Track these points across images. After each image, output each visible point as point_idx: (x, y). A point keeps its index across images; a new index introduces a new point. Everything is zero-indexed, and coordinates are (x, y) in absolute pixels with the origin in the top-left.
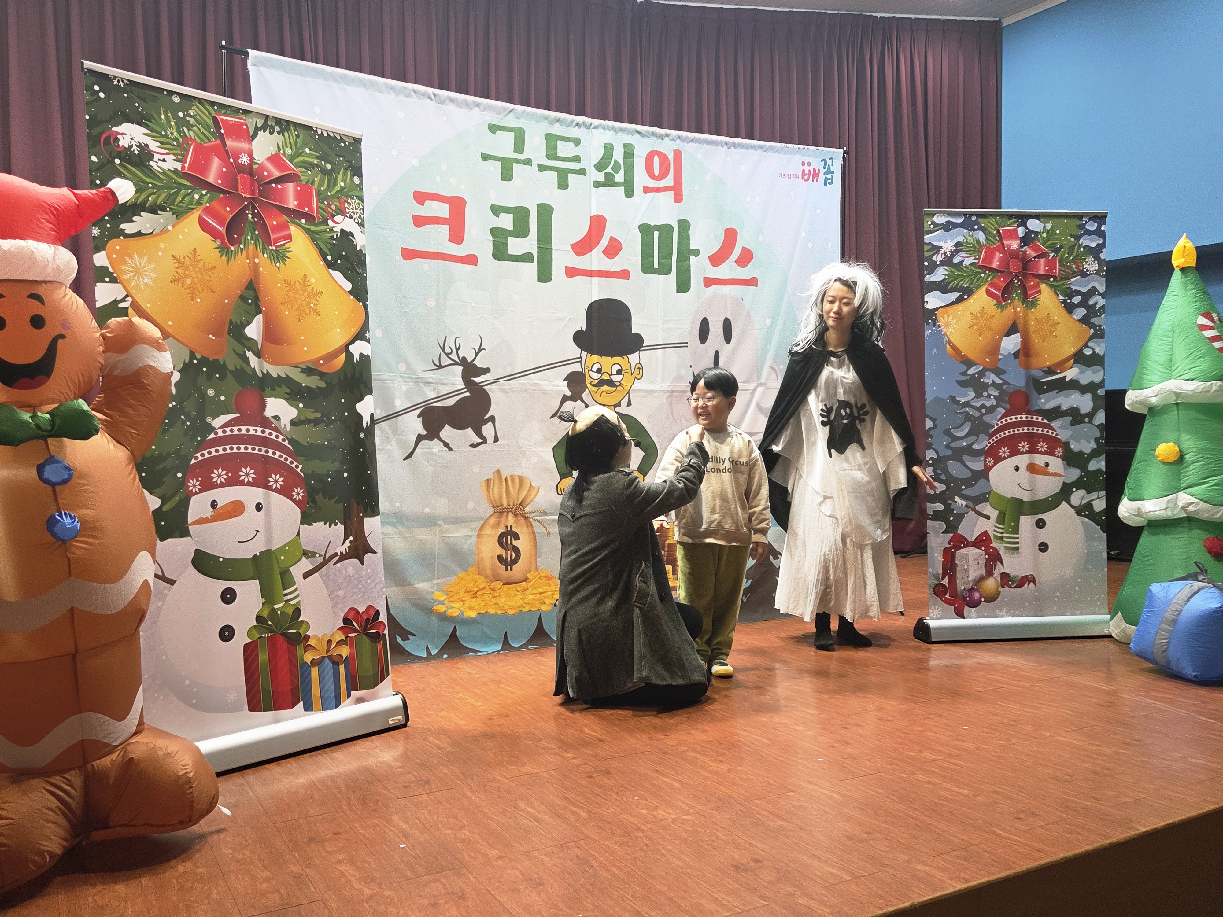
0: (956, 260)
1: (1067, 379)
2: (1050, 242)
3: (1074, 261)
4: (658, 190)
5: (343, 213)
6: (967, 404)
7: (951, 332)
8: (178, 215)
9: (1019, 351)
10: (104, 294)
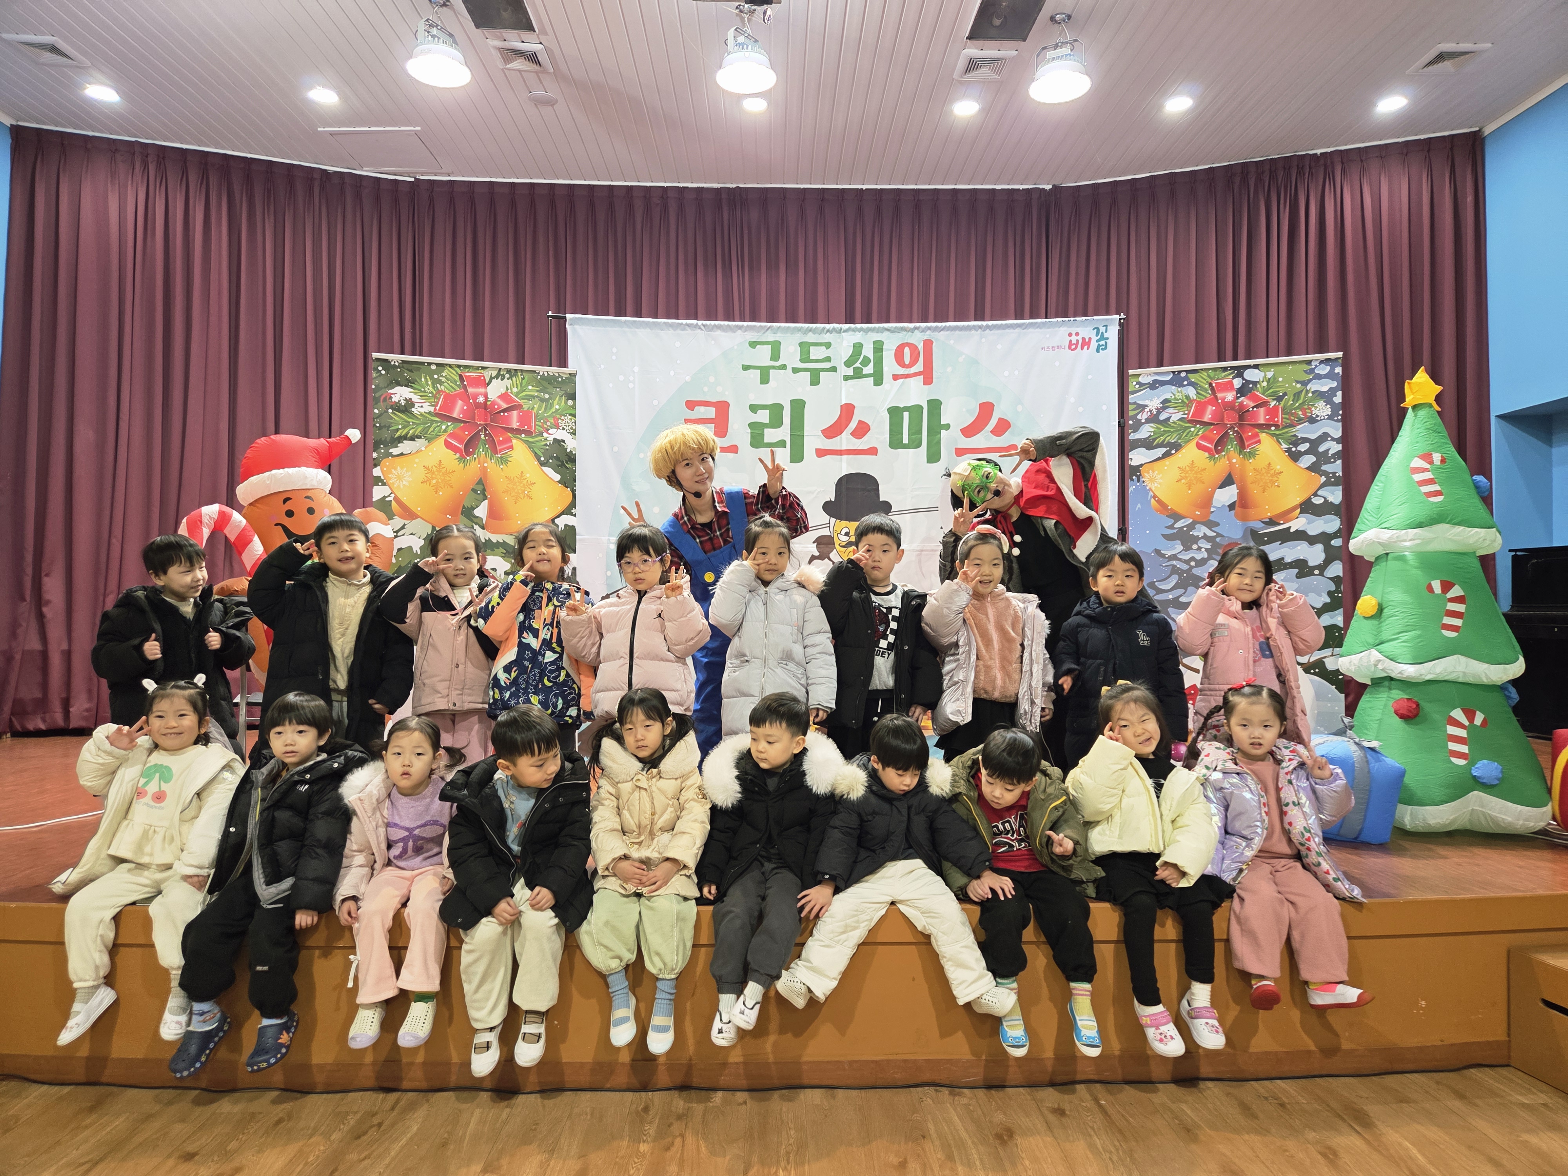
0: (1163, 417)
1: (1292, 530)
2: (1271, 391)
3: (1300, 407)
4: (907, 376)
5: (557, 426)
6: (1174, 557)
7: (1156, 487)
8: (429, 440)
9: (1235, 502)
10: (378, 493)
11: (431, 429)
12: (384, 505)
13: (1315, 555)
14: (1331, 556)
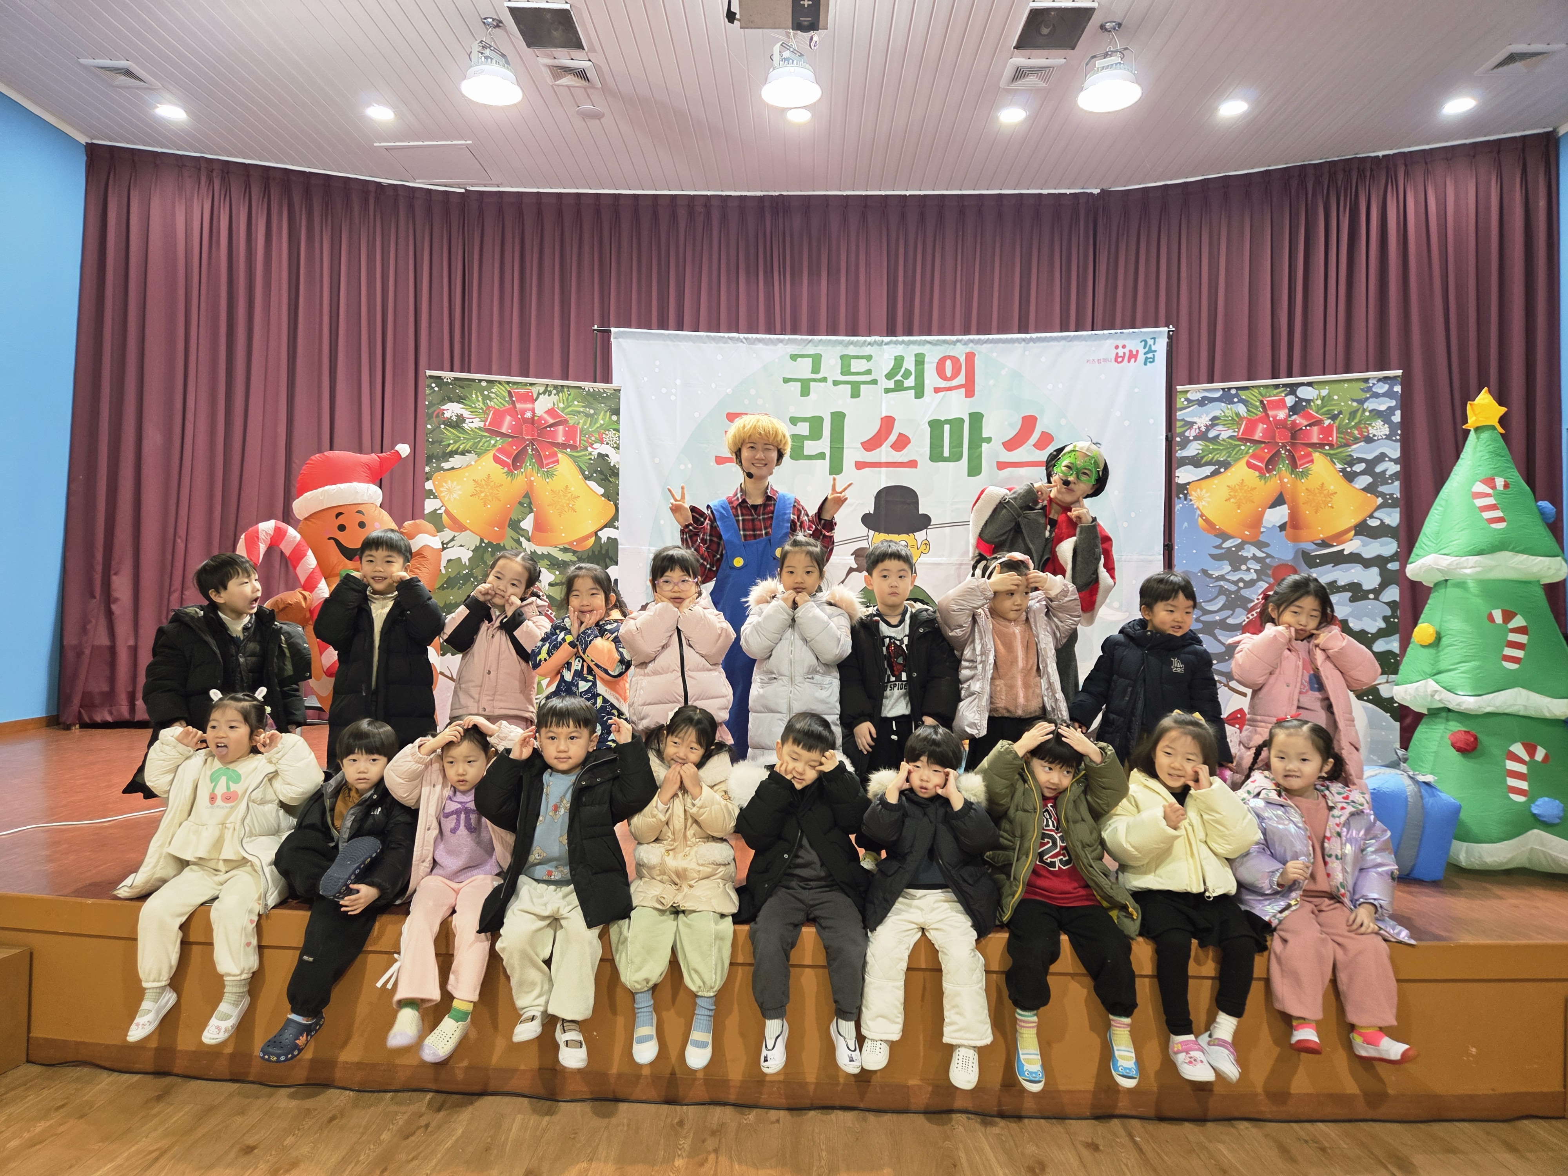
0: (1211, 434)
1: (1346, 553)
2: (1325, 409)
3: (1357, 426)
4: (949, 389)
5: (602, 442)
6: (1222, 578)
7: (1204, 506)
8: (479, 455)
9: (1285, 524)
10: (430, 505)
11: (481, 444)
12: (435, 519)
13: (1370, 578)
14: (1387, 580)
